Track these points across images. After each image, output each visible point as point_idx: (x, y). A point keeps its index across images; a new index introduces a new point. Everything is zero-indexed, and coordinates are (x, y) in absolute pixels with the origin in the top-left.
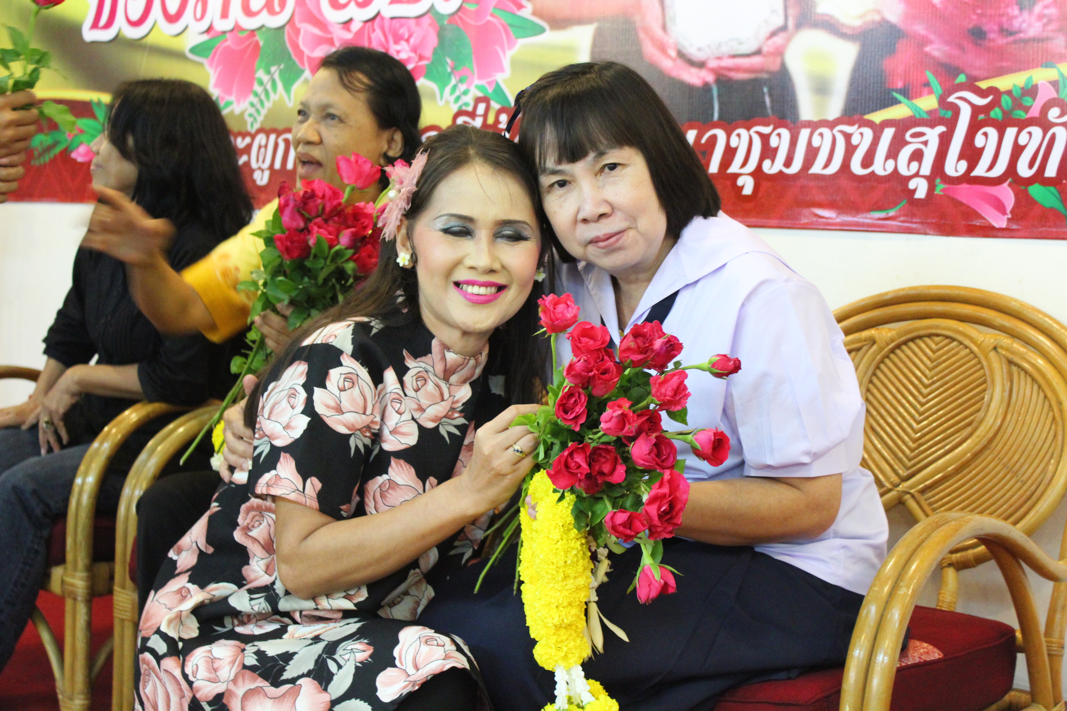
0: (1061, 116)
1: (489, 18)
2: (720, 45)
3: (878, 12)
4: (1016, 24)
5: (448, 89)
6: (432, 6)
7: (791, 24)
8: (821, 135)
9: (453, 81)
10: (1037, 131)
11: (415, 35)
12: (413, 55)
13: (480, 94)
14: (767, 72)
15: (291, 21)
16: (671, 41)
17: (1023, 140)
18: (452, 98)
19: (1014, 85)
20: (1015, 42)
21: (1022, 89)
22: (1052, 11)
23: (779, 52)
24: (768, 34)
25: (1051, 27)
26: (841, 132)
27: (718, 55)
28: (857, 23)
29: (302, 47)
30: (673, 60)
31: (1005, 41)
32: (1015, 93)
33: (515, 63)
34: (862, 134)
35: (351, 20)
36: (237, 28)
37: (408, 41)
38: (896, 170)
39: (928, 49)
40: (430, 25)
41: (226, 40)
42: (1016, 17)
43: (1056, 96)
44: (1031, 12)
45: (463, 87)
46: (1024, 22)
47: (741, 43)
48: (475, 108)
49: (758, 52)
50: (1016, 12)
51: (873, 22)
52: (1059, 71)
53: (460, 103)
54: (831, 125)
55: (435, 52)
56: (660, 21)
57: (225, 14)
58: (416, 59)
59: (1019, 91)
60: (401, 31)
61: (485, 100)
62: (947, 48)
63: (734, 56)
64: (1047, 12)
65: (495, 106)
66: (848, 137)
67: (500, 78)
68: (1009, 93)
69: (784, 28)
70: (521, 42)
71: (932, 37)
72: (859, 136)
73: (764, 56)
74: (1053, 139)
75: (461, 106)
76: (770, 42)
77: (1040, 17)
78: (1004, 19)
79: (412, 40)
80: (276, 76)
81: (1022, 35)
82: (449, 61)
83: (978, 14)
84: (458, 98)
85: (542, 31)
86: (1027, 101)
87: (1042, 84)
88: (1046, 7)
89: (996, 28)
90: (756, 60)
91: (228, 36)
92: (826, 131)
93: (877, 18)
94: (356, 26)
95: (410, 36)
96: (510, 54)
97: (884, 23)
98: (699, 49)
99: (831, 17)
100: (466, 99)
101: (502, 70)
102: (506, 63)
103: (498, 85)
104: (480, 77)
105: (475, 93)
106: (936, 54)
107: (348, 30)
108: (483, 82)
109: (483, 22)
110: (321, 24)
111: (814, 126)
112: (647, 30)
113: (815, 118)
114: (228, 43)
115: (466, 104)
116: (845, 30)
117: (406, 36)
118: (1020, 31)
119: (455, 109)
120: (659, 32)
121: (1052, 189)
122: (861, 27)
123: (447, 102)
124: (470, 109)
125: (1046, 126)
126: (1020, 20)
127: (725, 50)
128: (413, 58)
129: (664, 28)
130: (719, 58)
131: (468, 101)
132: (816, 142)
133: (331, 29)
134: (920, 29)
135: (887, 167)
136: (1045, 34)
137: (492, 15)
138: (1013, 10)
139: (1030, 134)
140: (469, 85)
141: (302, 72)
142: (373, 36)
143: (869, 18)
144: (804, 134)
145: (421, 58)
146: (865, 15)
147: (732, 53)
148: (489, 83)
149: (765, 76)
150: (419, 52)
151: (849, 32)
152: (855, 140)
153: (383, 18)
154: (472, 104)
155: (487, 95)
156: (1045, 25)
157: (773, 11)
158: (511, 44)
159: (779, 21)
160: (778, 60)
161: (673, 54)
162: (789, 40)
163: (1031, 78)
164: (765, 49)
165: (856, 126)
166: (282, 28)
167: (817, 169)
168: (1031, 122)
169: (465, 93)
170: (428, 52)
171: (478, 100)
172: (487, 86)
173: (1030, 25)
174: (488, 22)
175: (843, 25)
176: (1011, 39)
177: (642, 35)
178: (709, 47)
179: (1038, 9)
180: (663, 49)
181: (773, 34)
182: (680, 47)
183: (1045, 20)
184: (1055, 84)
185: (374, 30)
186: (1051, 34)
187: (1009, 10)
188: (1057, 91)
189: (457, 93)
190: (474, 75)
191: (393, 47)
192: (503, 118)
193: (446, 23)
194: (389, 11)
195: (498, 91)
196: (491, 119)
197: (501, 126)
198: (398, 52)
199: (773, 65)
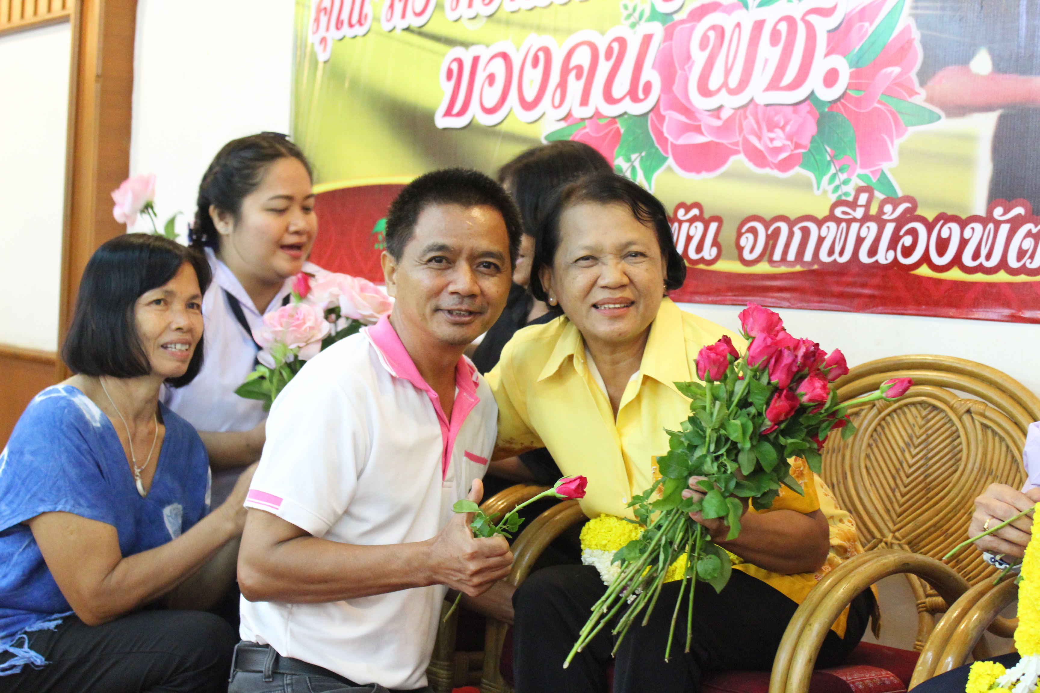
1: (876, 105)
5: (826, 179)
6: (812, 93)
9: (833, 170)
11: (791, 123)
12: (788, 143)
13: (862, 184)
15: (655, 109)
18: (831, 188)
29: (666, 135)
33: (903, 152)
35: (720, 108)
36: (598, 114)
37: (783, 129)
40: (809, 112)
41: (585, 128)
45: (843, 177)
48: (856, 198)
53: (839, 192)
55: (813, 140)
57: (584, 101)
58: (792, 147)
60: (776, 119)
61: (868, 189)
65: (879, 196)
67: (886, 167)
70: (911, 130)
75: (840, 196)
79: (788, 128)
80: (637, 164)
82: (828, 149)
84: (838, 187)
85: (938, 118)
91: (586, 123)
94: (725, 114)
95: (786, 123)
96: (898, 142)
100: (845, 189)
101: (889, 159)
102: (894, 152)
103: (883, 173)
104: (863, 166)
105: (856, 182)
107: (718, 118)
108: (867, 172)
109: (870, 109)
110: (687, 111)
114: (587, 130)
115: (846, 194)
117: (782, 124)
119: (833, 198)
123: (825, 192)
124: (850, 199)
128: (789, 145)
131: (849, 191)
133: (698, 116)
137: (879, 102)
140: (851, 174)
141: (665, 159)
142: (744, 123)
145: (797, 146)
148: (872, 172)
150: (794, 140)
153: (756, 105)
154: (853, 193)
155: (870, 184)
158: (900, 131)
166: (645, 115)
169: (845, 182)
170: (805, 140)
171: (860, 190)
172: (870, 175)
174: (876, 109)
185: (746, 117)
189: (837, 182)
190: (857, 164)
191: (767, 135)
192: (888, 208)
193: (826, 110)
194: (764, 98)
195: (884, 180)
196: (873, 211)
197: (885, 217)
198: (772, 140)
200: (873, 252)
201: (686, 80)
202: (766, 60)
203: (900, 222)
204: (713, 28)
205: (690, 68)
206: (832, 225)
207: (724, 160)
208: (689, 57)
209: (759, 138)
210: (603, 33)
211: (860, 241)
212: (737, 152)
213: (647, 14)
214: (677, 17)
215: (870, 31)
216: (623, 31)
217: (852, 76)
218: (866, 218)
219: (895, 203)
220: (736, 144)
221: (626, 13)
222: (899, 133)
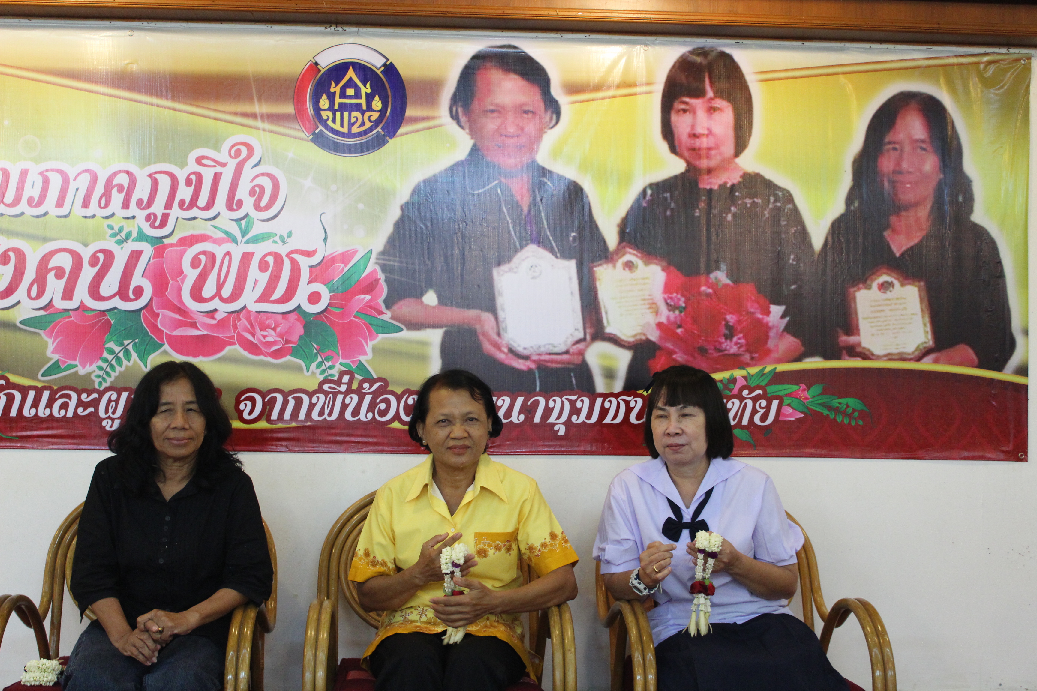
0: (748, 394)
1: (352, 318)
2: (540, 347)
3: (644, 335)
4: (724, 346)
5: (314, 365)
6: (299, 306)
7: (588, 337)
8: (610, 401)
9: (319, 359)
10: (737, 402)
11: (281, 326)
12: (279, 339)
13: (344, 369)
14: (573, 364)
15: (148, 306)
16: (504, 342)
18: (318, 371)
19: (724, 377)
20: (723, 355)
21: (728, 379)
22: (743, 341)
23: (581, 353)
24: (573, 343)
25: (742, 349)
26: (623, 400)
27: (538, 353)
28: (631, 340)
29: (160, 327)
30: (506, 354)
31: (718, 355)
32: (724, 381)
33: (375, 350)
34: (636, 401)
35: (215, 310)
36: (82, 307)
37: (274, 329)
39: (674, 356)
40: (296, 319)
41: (70, 317)
42: (723, 343)
43: (746, 384)
44: (731, 341)
45: (328, 364)
46: (727, 345)
47: (554, 347)
48: (340, 378)
49: (567, 352)
50: (723, 340)
51: (641, 340)
52: (747, 371)
53: (326, 374)
54: (616, 396)
55: (301, 338)
56: (495, 330)
57: (67, 296)
58: (283, 343)
59: (727, 381)
60: (267, 322)
61: (350, 373)
62: (685, 357)
63: (550, 354)
64: (739, 341)
65: (358, 377)
66: (627, 403)
67: (363, 358)
68: (721, 381)
69: (583, 340)
70: (381, 336)
71: (677, 350)
72: (634, 403)
73: (571, 355)
74: (745, 405)
75: (327, 376)
76: (575, 347)
77: (736, 344)
78: (717, 343)
79: (279, 329)
80: (130, 347)
81: (727, 352)
82: (315, 346)
83: (703, 340)
84: (324, 371)
85: (402, 330)
86: (731, 386)
87: (739, 378)
88: (739, 339)
89: (713, 348)
90: (565, 357)
91: (71, 313)
92: (614, 400)
93: (643, 338)
94: (219, 316)
95: (277, 326)
96: (371, 343)
97: (648, 341)
98: (525, 349)
99: (615, 335)
100: (330, 372)
101: (365, 354)
102: (369, 349)
103: (360, 362)
104: (342, 358)
105: (338, 367)
106: (679, 359)
107: (213, 318)
108: (347, 361)
109: (348, 321)
110: (182, 310)
111: (605, 396)
112: (485, 335)
113: (606, 392)
114: (72, 319)
115: (331, 375)
116: (623, 343)
117: (273, 326)
118: (725, 350)
119: (321, 378)
120: (495, 337)
121: (746, 431)
122: (633, 342)
123: (313, 373)
124: (336, 378)
125: (742, 399)
126: (726, 344)
127: (543, 349)
128: (280, 341)
129: (499, 334)
130: (540, 355)
131: (335, 373)
132: (607, 405)
133: (193, 315)
134: (669, 345)
136: (740, 352)
137: (355, 317)
138: (722, 339)
139: (734, 403)
140: (335, 362)
141: (162, 345)
142: (238, 324)
143: (638, 337)
144: (599, 401)
145: (287, 342)
146: (636, 335)
147: (548, 352)
148: (352, 362)
149: (572, 366)
150: (285, 338)
151: (627, 344)
152: (632, 404)
153: (249, 312)
154: (337, 375)
155: (351, 370)
156: (739, 348)
157: (576, 329)
159: (580, 335)
160: (580, 358)
161: (506, 350)
162: (587, 346)
163: (732, 374)
164: (571, 351)
165: (632, 397)
166: (139, 310)
167: (608, 420)
168: (734, 397)
169: (330, 368)
170: (295, 338)
171: (342, 374)
172: (350, 364)
173: (731, 347)
174: (352, 320)
175: (622, 340)
176: (721, 354)
177: (481, 338)
178: (532, 347)
179: (735, 339)
180: (498, 347)
181: (577, 342)
182: (510, 346)
183: (739, 346)
184: (745, 378)
185: (239, 319)
186: (743, 353)
187: (720, 339)
188: (746, 381)
189: (324, 367)
190: (339, 356)
191: (259, 333)
192: (366, 385)
193: (312, 319)
194: (254, 307)
195: (362, 367)
196: (355, 386)
197: (364, 391)
198: (264, 337)
199: (577, 360)
200: (356, 412)
201: (180, 289)
202: (256, 281)
203: (376, 394)
204: (204, 253)
205: (183, 280)
206: (322, 397)
207: (222, 349)
208: (181, 272)
209: (253, 335)
210: (86, 245)
211: (344, 406)
212: (234, 344)
213: (135, 234)
214: (166, 241)
215: (345, 270)
216: (110, 245)
217: (331, 297)
218: (349, 391)
219: (372, 382)
220: (232, 337)
221: (110, 232)
222: (372, 338)
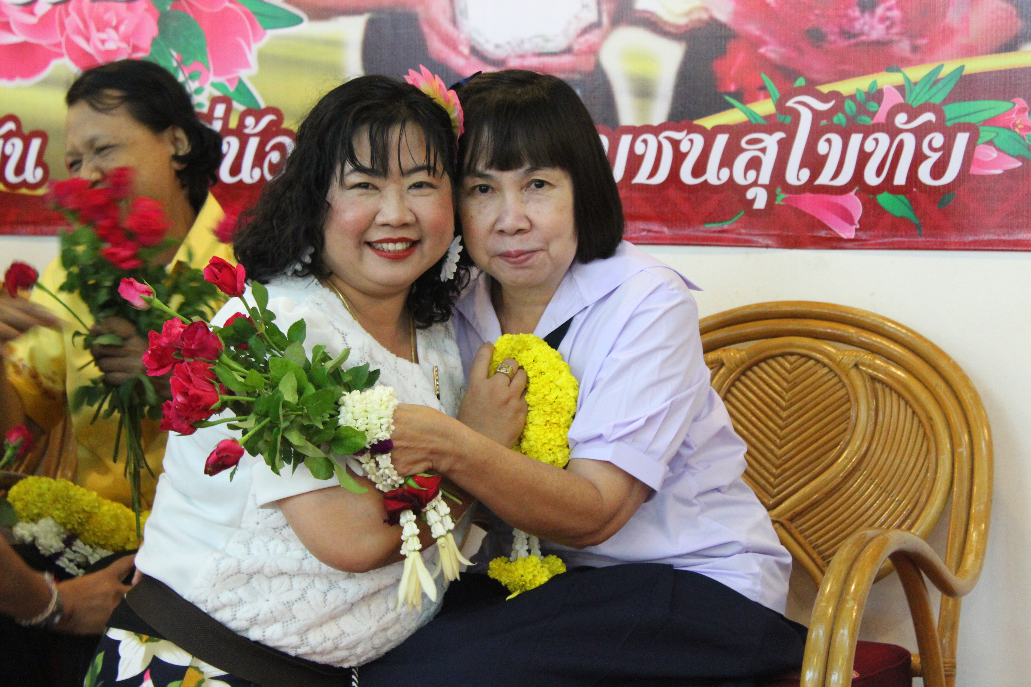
0: (908, 122)
1: (226, 4)
2: (522, 42)
3: (706, 10)
4: (858, 26)
7: (605, 20)
8: (645, 141)
10: (884, 138)
11: (126, 22)
12: (123, 45)
13: (217, 93)
14: (580, 72)
16: (463, 36)
17: (869, 146)
19: (858, 90)
20: (855, 45)
21: (867, 94)
22: (896, 13)
23: (593, 51)
24: (579, 31)
25: (895, 30)
26: (668, 138)
27: (520, 52)
28: (682, 21)
30: (466, 57)
31: (846, 43)
32: (858, 97)
33: (263, 58)
34: (691, 141)
37: (116, 28)
38: (731, 178)
39: (762, 50)
40: (147, 10)
42: (856, 19)
43: (901, 100)
44: (872, 13)
45: (194, 85)
46: (865, 24)
47: (547, 40)
48: (212, 109)
49: (568, 51)
50: (857, 13)
51: (700, 20)
52: (904, 75)
54: (656, 131)
55: (154, 41)
56: (448, 14)
58: (129, 50)
59: (864, 96)
60: (107, 16)
61: (226, 100)
62: (783, 50)
63: (540, 55)
64: (889, 14)
65: (239, 107)
66: (675, 144)
67: (244, 74)
68: (852, 97)
69: (597, 25)
70: (271, 33)
71: (767, 38)
72: (689, 143)
73: (576, 55)
74: (901, 145)
76: (582, 40)
77: (883, 19)
78: (844, 21)
79: (122, 28)
81: (864, 38)
82: (174, 53)
83: (817, 15)
85: (300, 21)
86: (872, 106)
87: (887, 89)
88: (890, 9)
89: (836, 29)
90: (566, 60)
92: (651, 138)
93: (705, 16)
94: (41, 10)
95: (119, 23)
96: (256, 47)
97: (713, 23)
98: (497, 46)
99: (651, 13)
101: (246, 65)
102: (252, 58)
103: (241, 82)
104: (216, 74)
105: (210, 91)
106: (772, 55)
107: (32, 13)
108: (221, 79)
109: (219, 9)
111: (636, 132)
112: (432, 24)
113: (638, 124)
116: (668, 29)
117: (114, 23)
118: (861, 33)
120: (447, 26)
121: (902, 197)
122: (686, 26)
124: (205, 110)
125: (893, 132)
126: (862, 21)
127: (528, 47)
128: (125, 49)
129: (454, 22)
130: (522, 56)
131: (203, 101)
132: (639, 149)
133: (5, 10)
134: (753, 29)
135: (721, 176)
136: (889, 37)
137: (231, 1)
138: (854, 11)
139: (876, 140)
140: (204, 81)
142: (67, 21)
143: (695, 16)
144: (626, 140)
145: (136, 49)
146: (690, 13)
147: (537, 51)
148: (229, 81)
149: (577, 77)
150: (132, 42)
151: (673, 30)
152: (684, 148)
153: (81, 1)
154: (207, 104)
155: (228, 94)
156: (888, 28)
159: (591, 16)
160: (592, 60)
161: (466, 51)
162: (605, 37)
163: (875, 82)
164: (576, 47)
165: (685, 133)
167: (641, 178)
168: (877, 128)
169: (197, 92)
170: (145, 43)
171: (215, 101)
172: (227, 84)
173: (872, 28)
174: (227, 9)
175: (666, 23)
176: (852, 41)
177: (426, 29)
178: (509, 43)
179: (880, 11)
180: (452, 44)
181: (585, 31)
182: (473, 43)
183: (888, 23)
184: (901, 89)
185: (68, 14)
186: (896, 38)
187: (850, 12)
188: (904, 96)
190: (209, 71)
191: (96, 36)
192: (250, 121)
193: (168, 8)
195: (242, 90)
196: (233, 123)
197: (247, 131)
198: (103, 42)
199: (586, 65)
200: (235, 170)
203: (265, 135)
207: (44, 65)
209: (88, 39)
212: (60, 55)
218: (225, 132)
219: (259, 114)
220: (58, 45)
222: (258, 37)
